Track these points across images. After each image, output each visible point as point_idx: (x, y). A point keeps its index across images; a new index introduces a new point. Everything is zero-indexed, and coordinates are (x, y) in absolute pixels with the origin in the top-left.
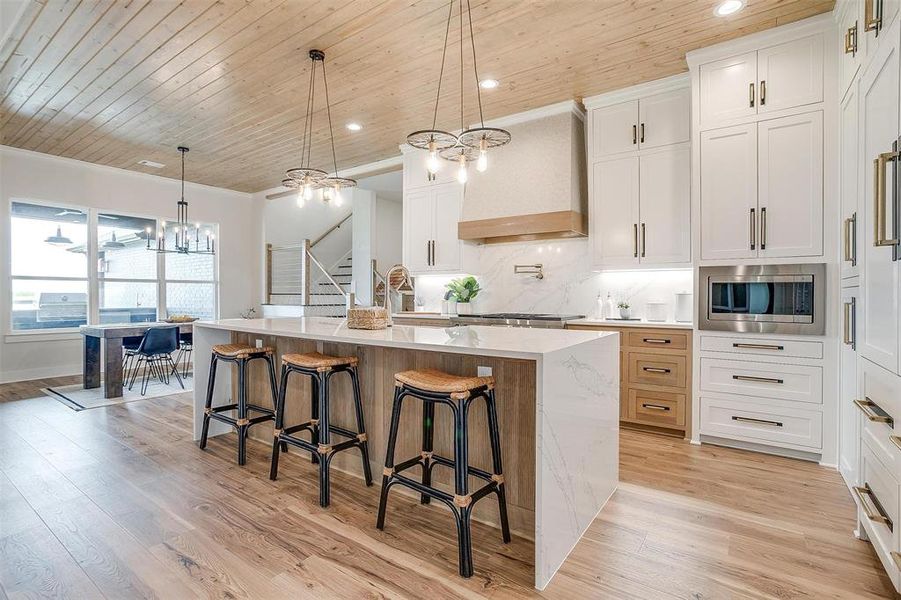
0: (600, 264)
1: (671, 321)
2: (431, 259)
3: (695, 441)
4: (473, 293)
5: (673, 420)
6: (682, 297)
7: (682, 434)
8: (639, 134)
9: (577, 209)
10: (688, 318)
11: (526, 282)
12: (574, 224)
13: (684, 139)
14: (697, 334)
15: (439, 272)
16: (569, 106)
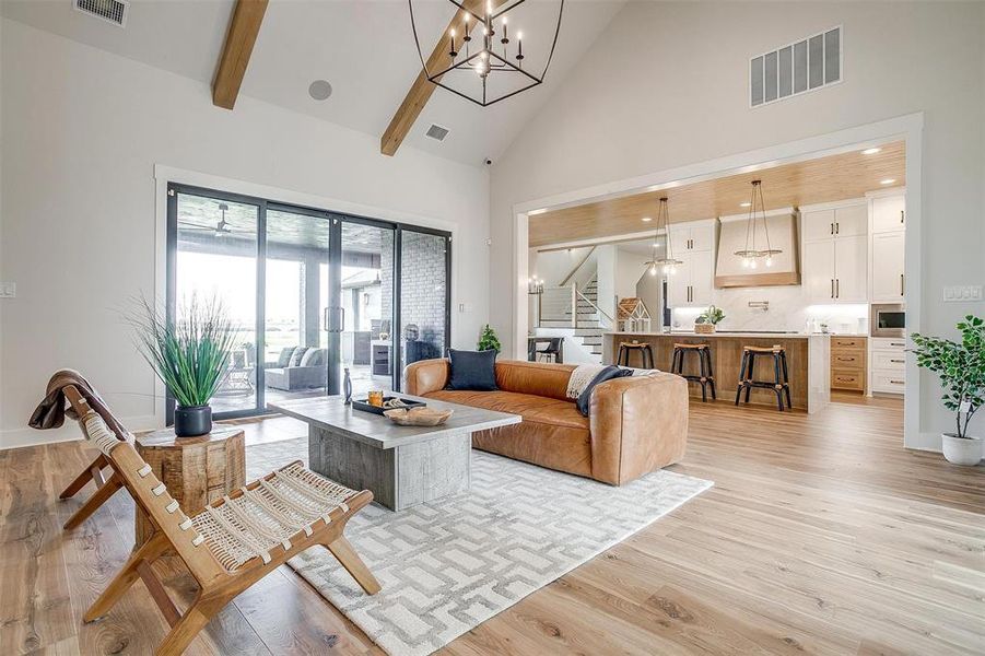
0: (808, 302)
1: (854, 333)
2: (690, 298)
3: (870, 395)
4: (719, 319)
5: (857, 386)
6: (861, 320)
7: (861, 393)
8: (835, 229)
9: (794, 270)
10: (865, 331)
11: (756, 312)
12: (793, 279)
13: (863, 233)
14: (870, 339)
15: (696, 306)
16: (790, 210)
